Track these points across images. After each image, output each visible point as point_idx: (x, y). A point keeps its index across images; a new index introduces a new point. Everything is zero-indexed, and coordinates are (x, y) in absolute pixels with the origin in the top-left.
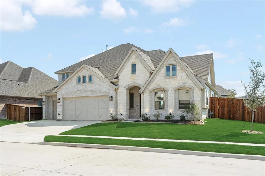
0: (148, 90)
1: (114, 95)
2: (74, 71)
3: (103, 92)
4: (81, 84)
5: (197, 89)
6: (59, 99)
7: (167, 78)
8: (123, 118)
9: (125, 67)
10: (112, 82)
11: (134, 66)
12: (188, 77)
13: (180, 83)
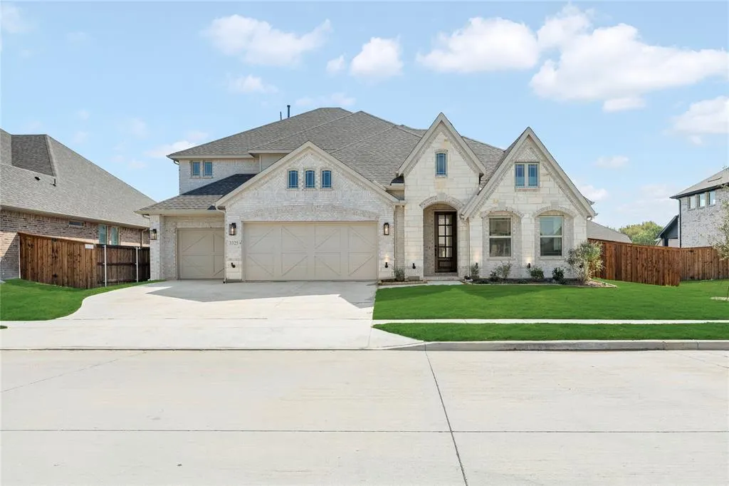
0: (479, 213)
1: (391, 221)
2: (287, 152)
3: (364, 213)
4: (300, 190)
5: (579, 216)
6: (234, 225)
7: (520, 190)
8: (417, 275)
9: (420, 158)
10: (388, 191)
11: (441, 157)
12: (561, 192)
13: (546, 203)
